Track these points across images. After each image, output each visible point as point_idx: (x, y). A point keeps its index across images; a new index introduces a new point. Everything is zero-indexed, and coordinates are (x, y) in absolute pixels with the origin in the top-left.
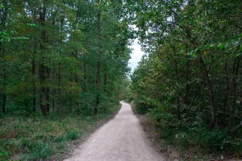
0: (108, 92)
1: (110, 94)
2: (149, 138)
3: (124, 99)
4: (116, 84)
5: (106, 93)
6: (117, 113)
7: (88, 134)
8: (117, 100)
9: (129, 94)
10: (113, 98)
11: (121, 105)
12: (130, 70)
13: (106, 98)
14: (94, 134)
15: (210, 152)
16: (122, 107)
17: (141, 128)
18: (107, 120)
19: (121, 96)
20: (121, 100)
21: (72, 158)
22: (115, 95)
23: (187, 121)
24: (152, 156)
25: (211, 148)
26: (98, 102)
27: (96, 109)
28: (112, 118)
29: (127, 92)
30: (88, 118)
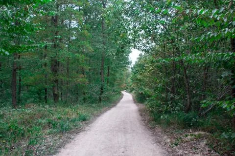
0: (111, 83)
1: (112, 85)
2: (143, 120)
3: (126, 89)
4: (118, 75)
5: (109, 84)
6: (119, 102)
7: (95, 117)
8: (119, 90)
9: (130, 84)
10: (115, 88)
11: (123, 95)
12: (131, 62)
13: (109, 88)
14: (99, 118)
15: (184, 128)
16: (124, 97)
17: (138, 114)
18: (110, 108)
19: (123, 87)
20: (123, 90)
21: (85, 132)
22: (117, 85)
23: (172, 107)
24: (143, 131)
25: (185, 125)
26: (102, 92)
27: (100, 98)
28: (114, 106)
29: (129, 83)
30: (94, 105)
